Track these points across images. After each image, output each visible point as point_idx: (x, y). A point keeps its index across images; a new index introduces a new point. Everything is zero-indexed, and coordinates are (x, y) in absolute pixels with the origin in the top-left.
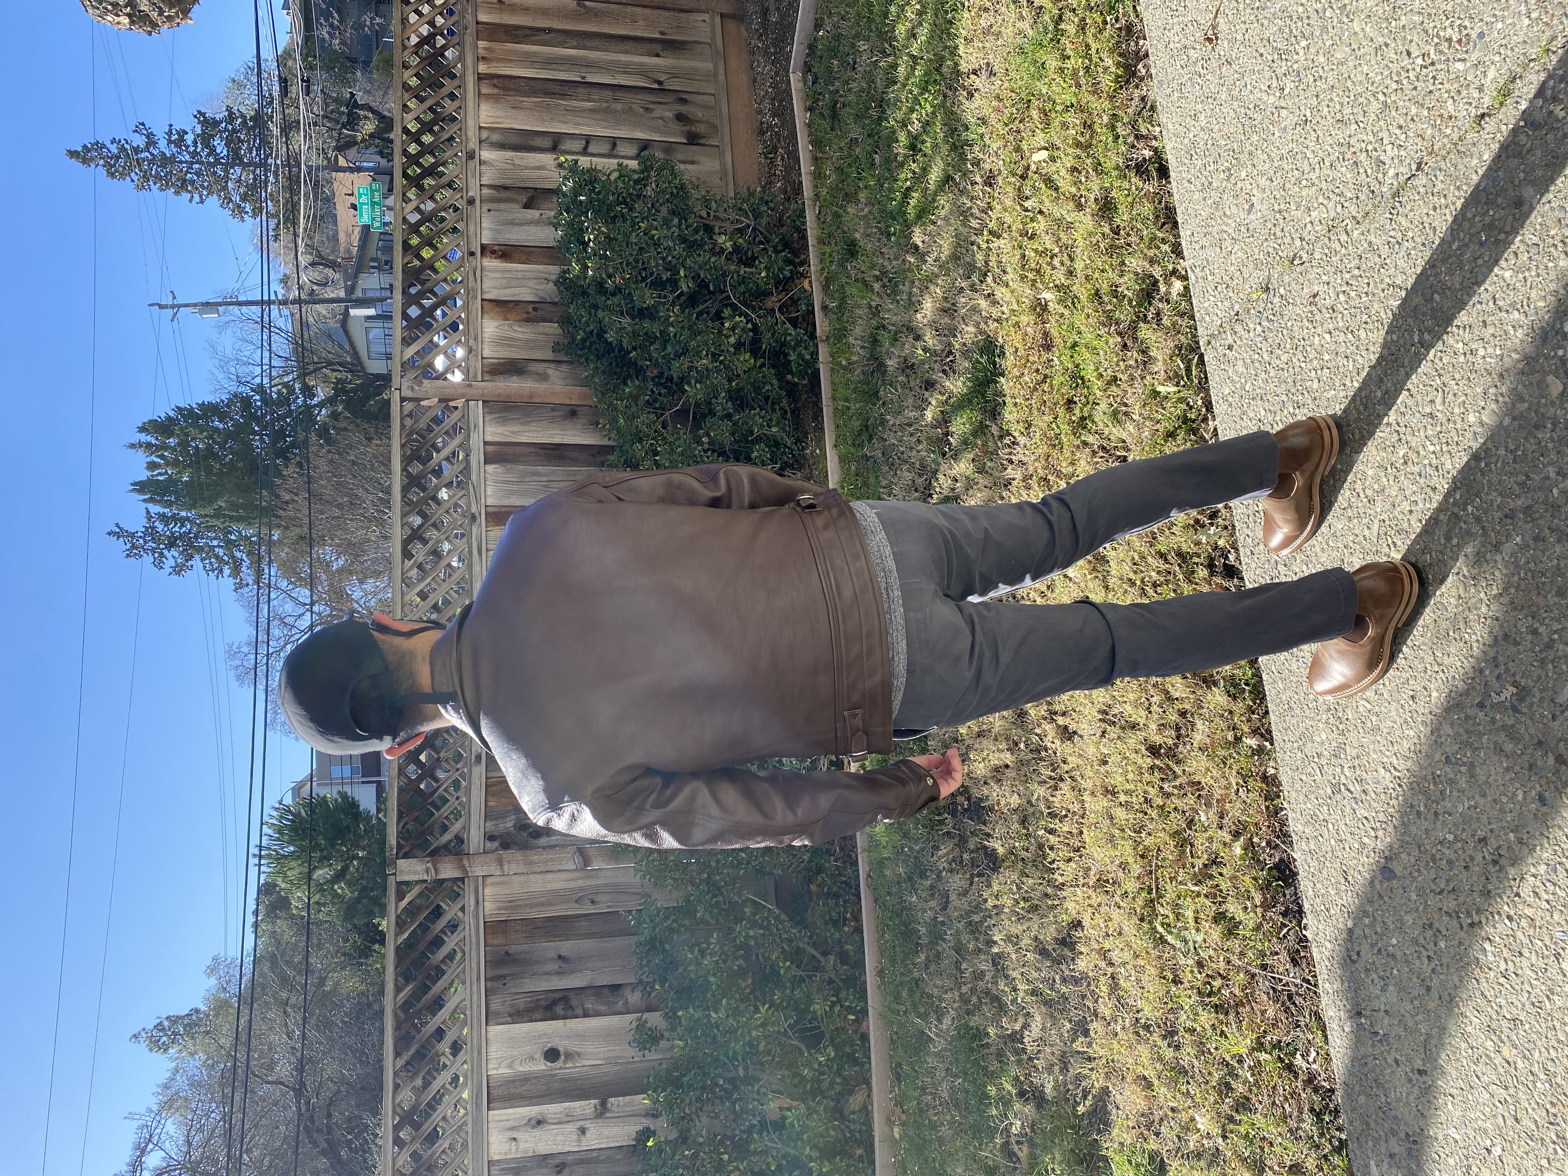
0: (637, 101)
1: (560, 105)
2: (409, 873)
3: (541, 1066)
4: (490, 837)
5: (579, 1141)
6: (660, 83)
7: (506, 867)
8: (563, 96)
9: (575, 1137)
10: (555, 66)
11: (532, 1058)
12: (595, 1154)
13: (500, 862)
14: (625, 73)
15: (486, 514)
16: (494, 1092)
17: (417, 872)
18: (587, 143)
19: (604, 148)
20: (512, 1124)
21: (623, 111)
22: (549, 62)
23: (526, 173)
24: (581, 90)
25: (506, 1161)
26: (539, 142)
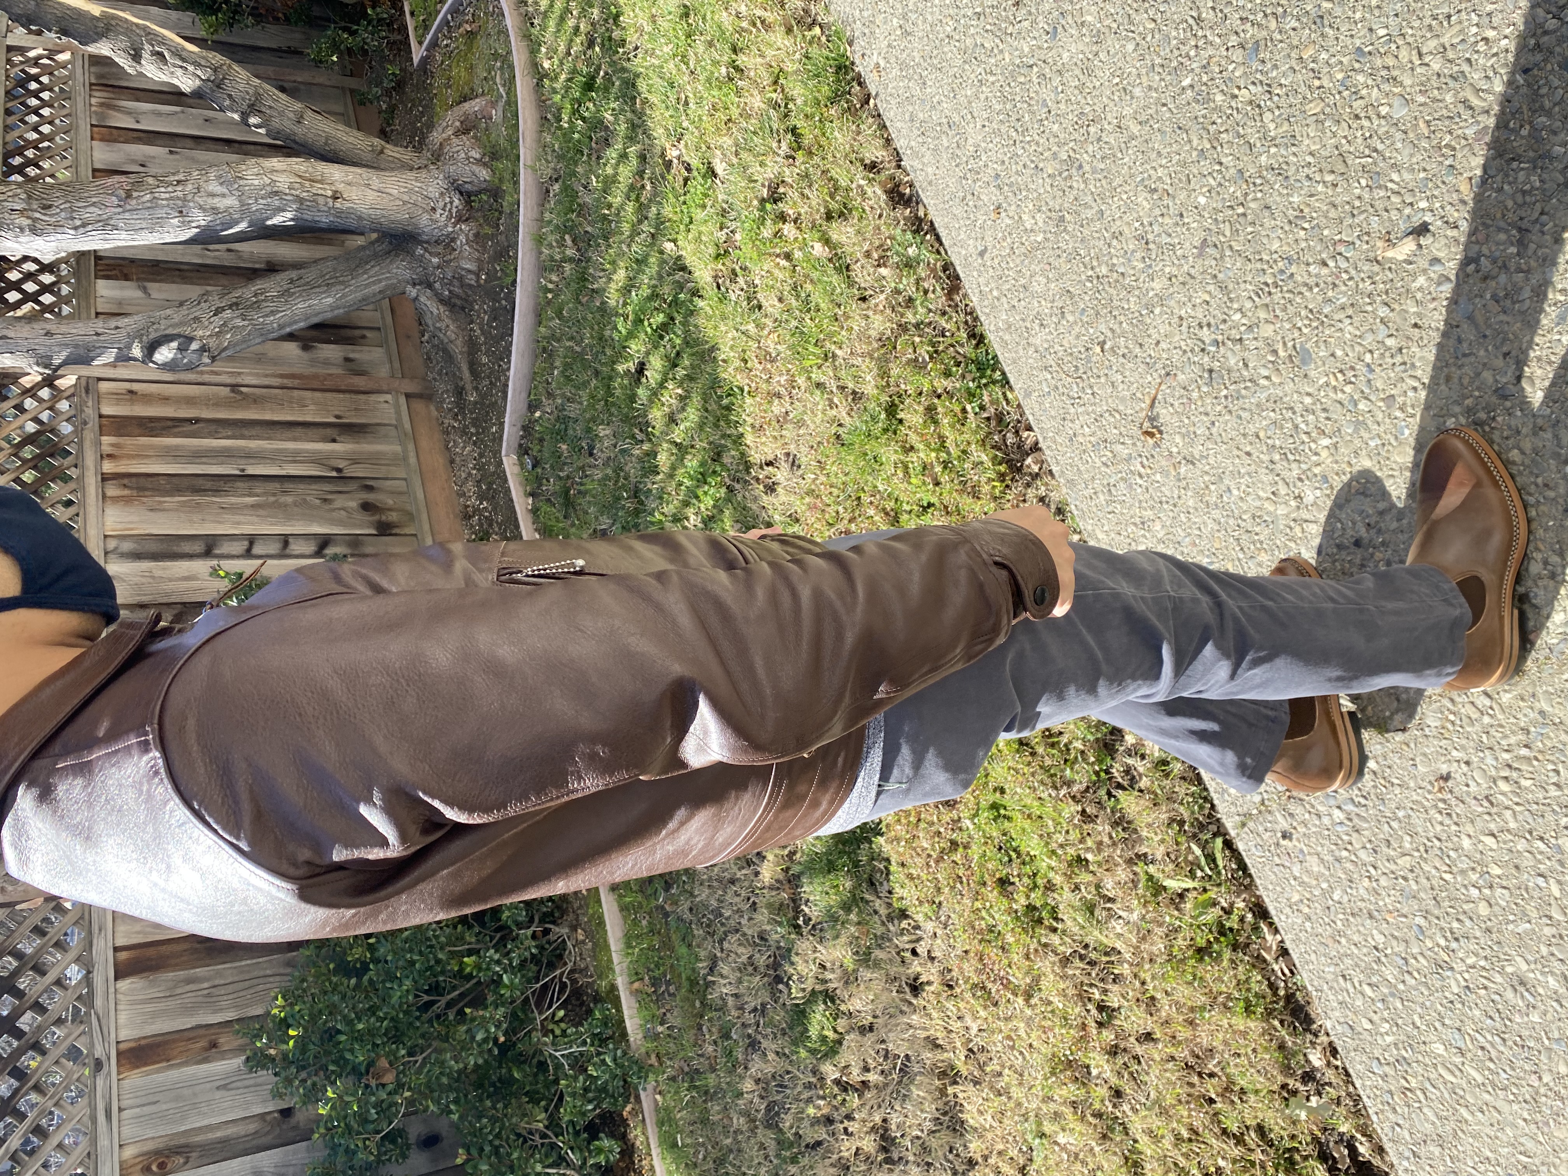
0: (311, 493)
1: (214, 503)
6: (339, 470)
8: (216, 492)
10: (204, 460)
14: (295, 462)
18: (251, 543)
19: (274, 548)
21: (295, 504)
22: (197, 456)
23: (171, 586)
24: (239, 484)
26: (187, 548)
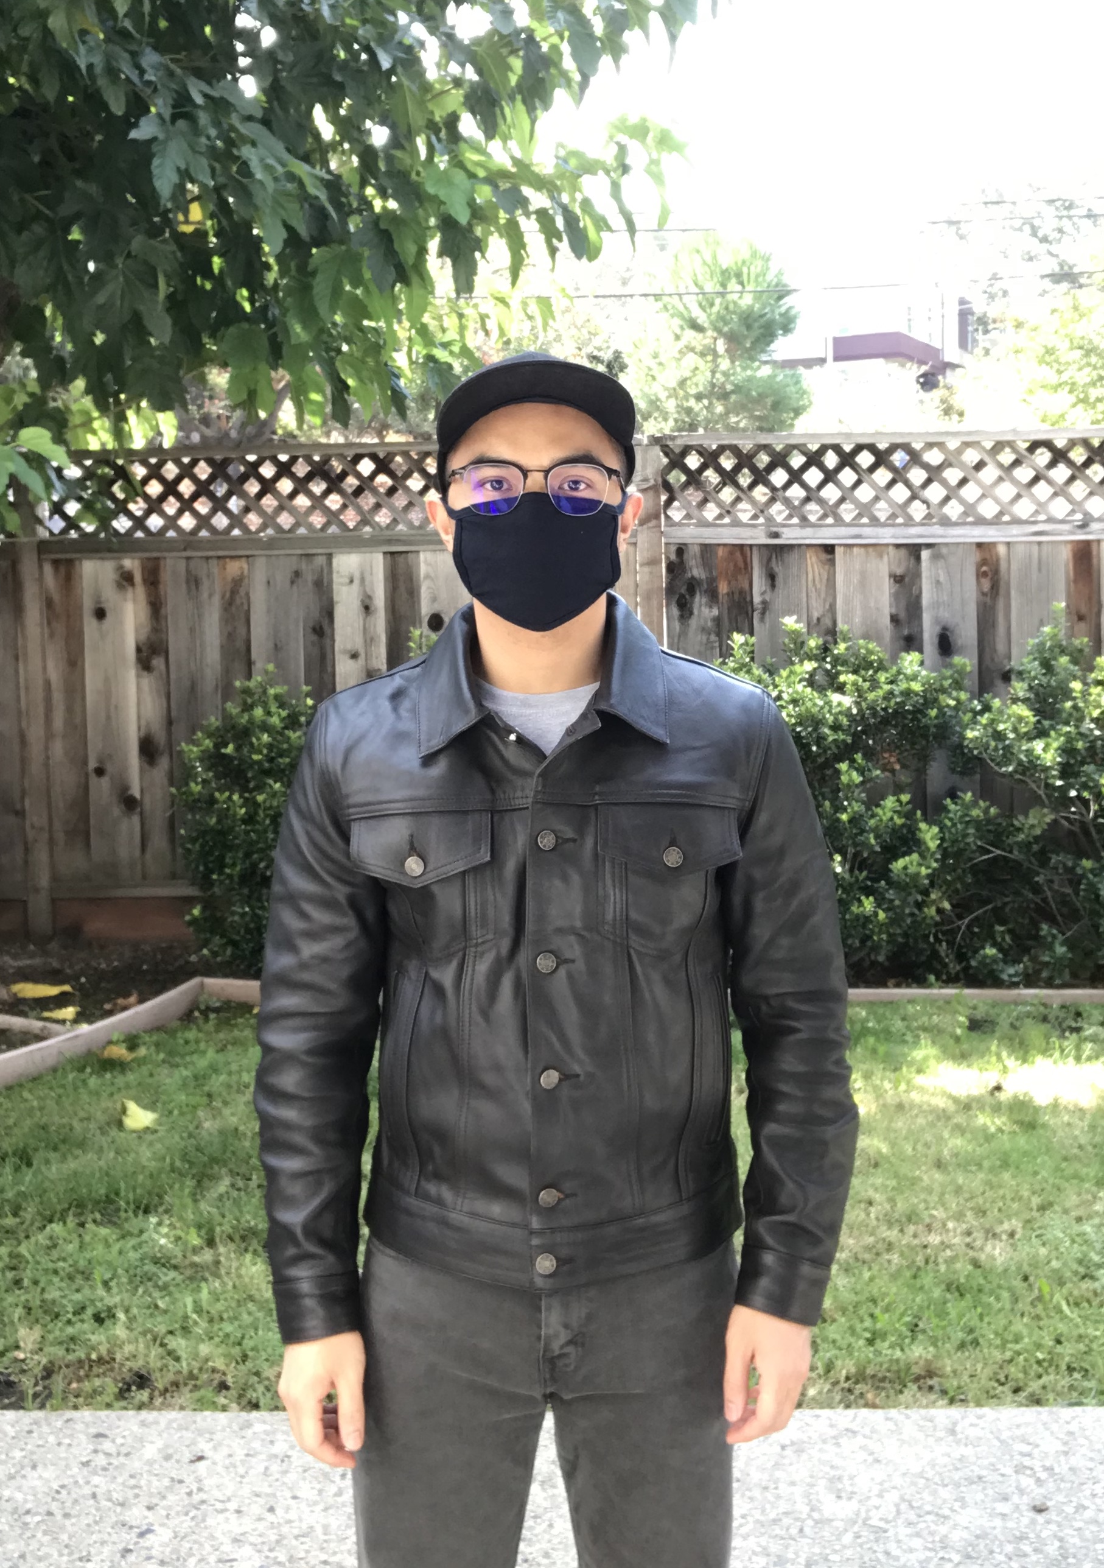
2: (645, 460)
3: (426, 609)
4: (681, 550)
5: (345, 652)
9: (349, 647)
11: (434, 599)
12: (329, 669)
15: (1087, 544)
16: (401, 559)
17: (644, 467)
20: (368, 578)
25: (330, 572)
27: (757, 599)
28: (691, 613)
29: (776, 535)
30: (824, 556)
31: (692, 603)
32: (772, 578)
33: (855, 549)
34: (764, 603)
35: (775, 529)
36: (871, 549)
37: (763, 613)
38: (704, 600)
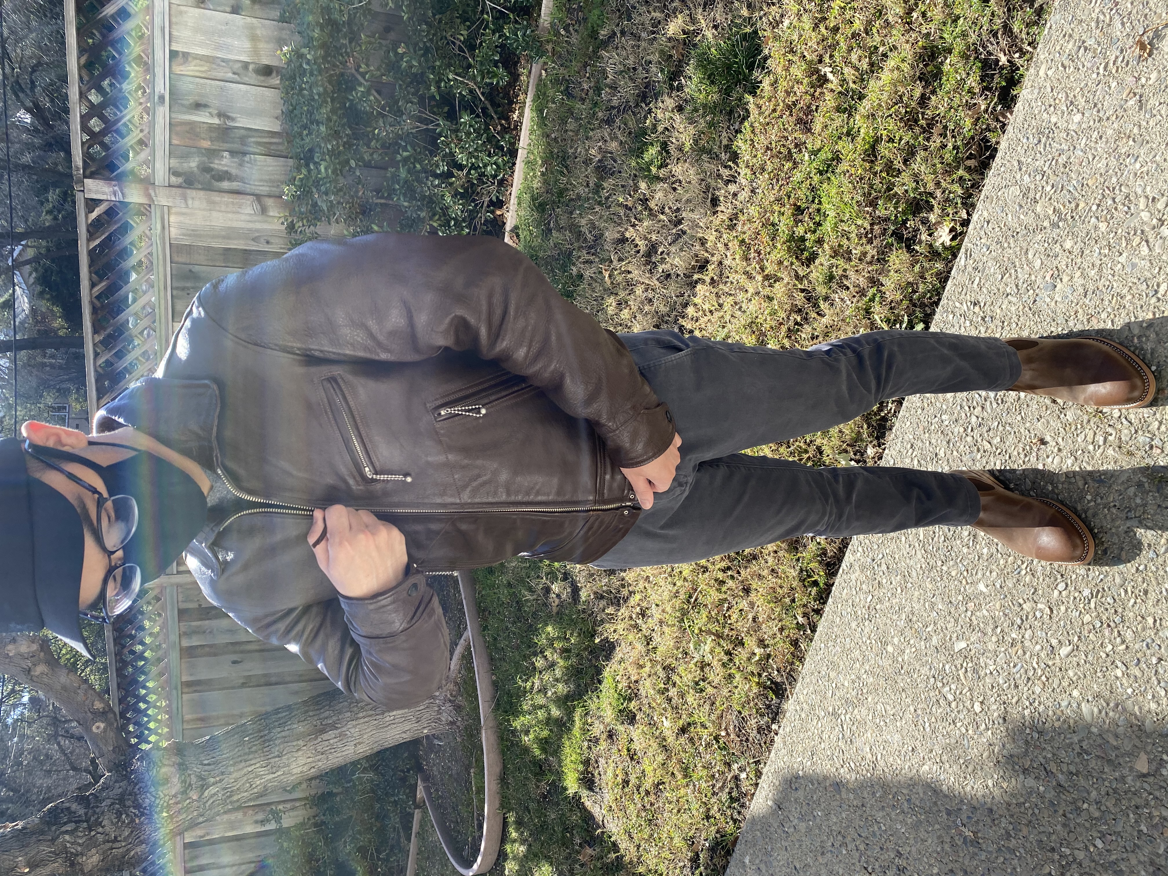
2: (97, 192)
4: (175, 173)
7: (190, 202)
13: (185, 198)
17: (104, 193)
27: (216, 121)
28: (227, 172)
29: (162, 98)
30: (180, 59)
31: (218, 170)
32: (198, 106)
33: (175, 33)
34: (220, 115)
35: (156, 98)
36: (174, 20)
37: (229, 118)
38: (216, 162)
